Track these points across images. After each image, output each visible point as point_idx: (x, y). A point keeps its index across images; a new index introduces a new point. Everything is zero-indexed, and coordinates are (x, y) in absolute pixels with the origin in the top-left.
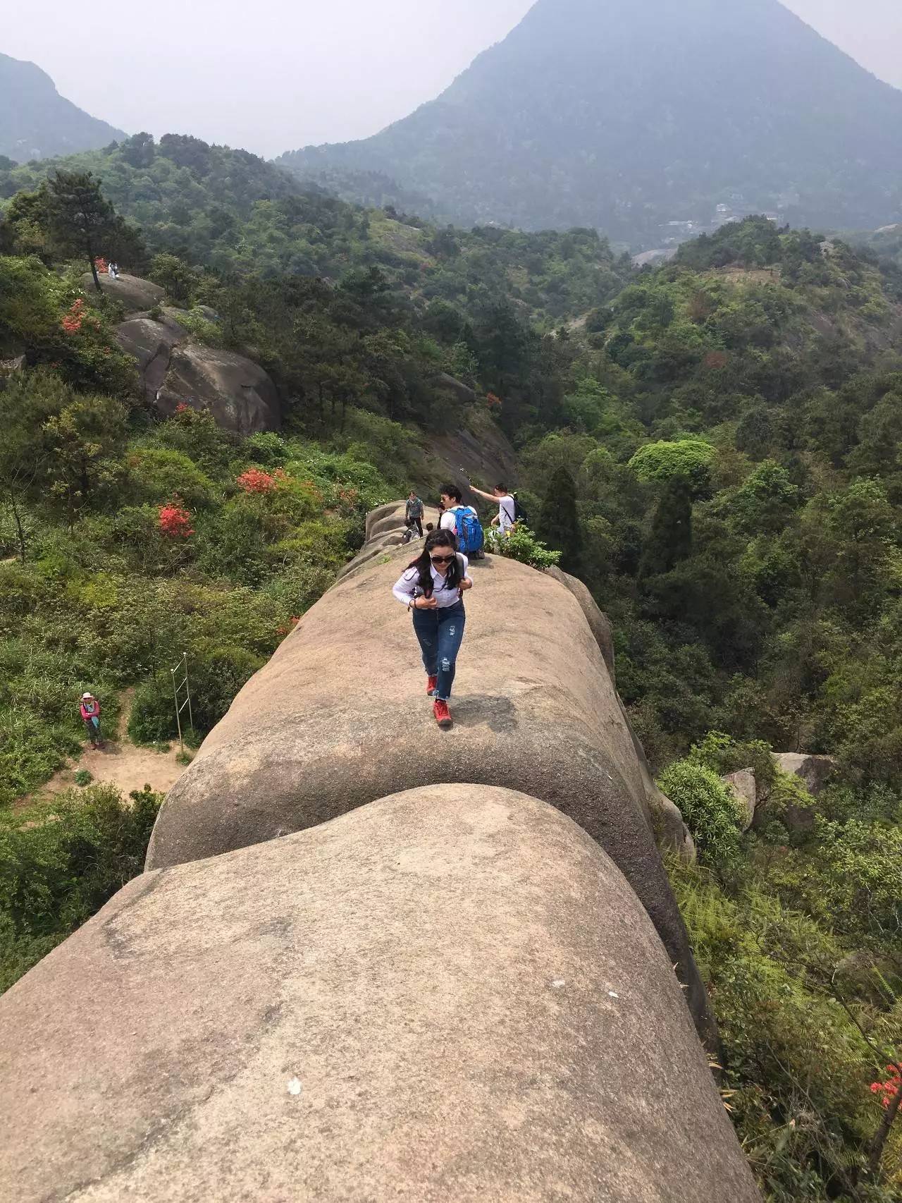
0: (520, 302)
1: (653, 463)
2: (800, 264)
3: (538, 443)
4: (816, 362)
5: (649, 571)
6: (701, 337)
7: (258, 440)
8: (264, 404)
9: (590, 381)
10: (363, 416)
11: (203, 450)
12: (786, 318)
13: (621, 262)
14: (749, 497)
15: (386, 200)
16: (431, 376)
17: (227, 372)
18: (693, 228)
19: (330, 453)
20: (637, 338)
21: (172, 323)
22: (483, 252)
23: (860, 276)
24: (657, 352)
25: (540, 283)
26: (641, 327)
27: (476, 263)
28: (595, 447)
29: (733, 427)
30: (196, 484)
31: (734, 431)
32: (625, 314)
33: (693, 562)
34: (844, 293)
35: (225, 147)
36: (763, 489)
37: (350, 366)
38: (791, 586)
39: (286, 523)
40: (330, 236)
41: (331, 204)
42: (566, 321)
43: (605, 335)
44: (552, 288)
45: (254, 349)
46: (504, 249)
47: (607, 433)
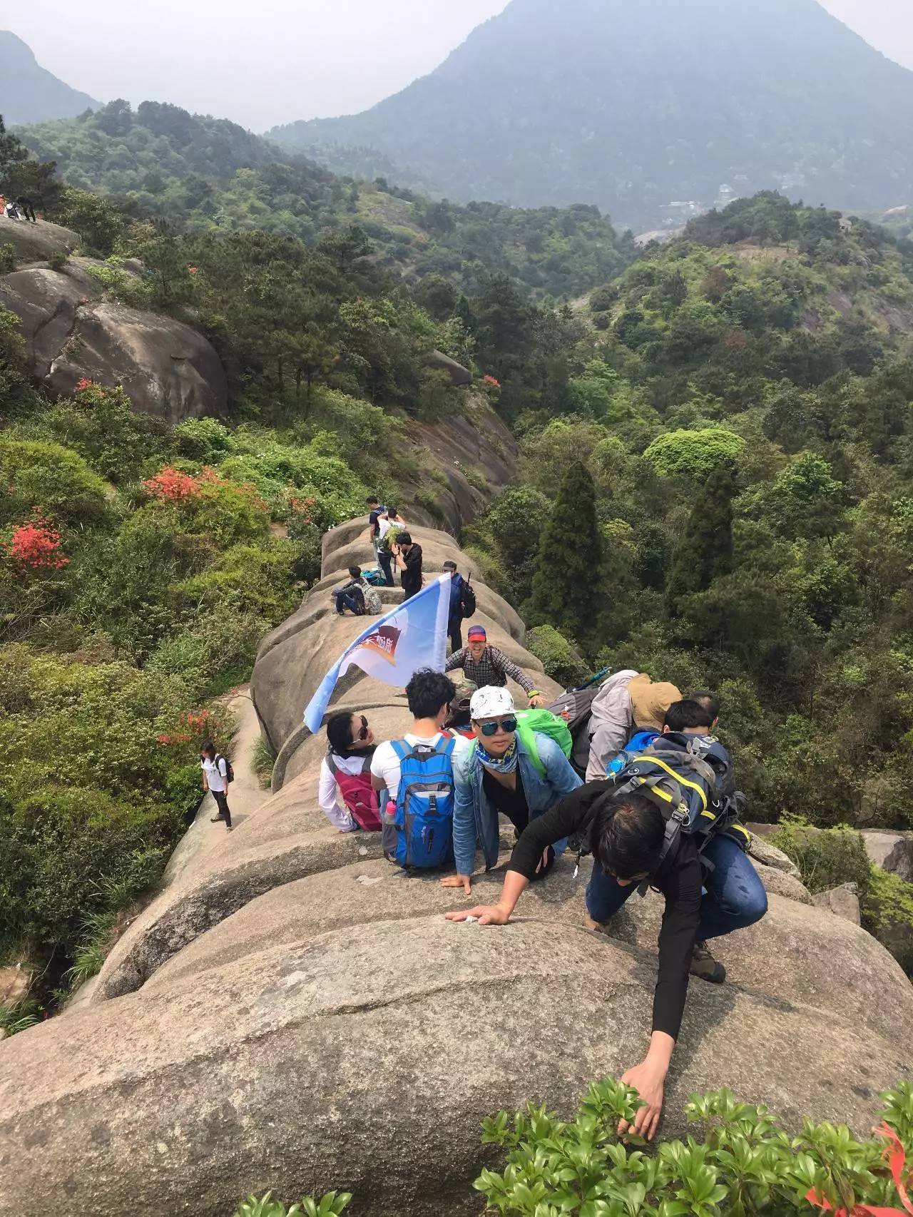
0: (518, 280)
1: (673, 455)
2: (819, 240)
3: (541, 430)
4: (839, 344)
5: (681, 589)
6: (716, 316)
7: (192, 428)
8: (202, 381)
9: (598, 363)
10: (336, 398)
11: (109, 442)
12: (804, 297)
13: (624, 240)
14: (786, 494)
15: (377, 174)
16: (421, 353)
17: (151, 340)
18: (696, 209)
19: (288, 445)
20: (647, 317)
21: (81, 274)
22: (478, 227)
23: (880, 254)
24: (668, 333)
25: (539, 261)
26: (649, 305)
27: (472, 238)
28: (605, 436)
29: (759, 414)
30: (82, 490)
31: (761, 419)
32: (632, 293)
33: (737, 577)
34: (865, 272)
35: (208, 116)
36: (802, 486)
37: (315, 334)
38: (847, 604)
39: (208, 546)
40: (316, 208)
41: (319, 175)
42: (567, 301)
43: (610, 315)
44: (552, 266)
45: (192, 312)
46: (502, 225)
47: (617, 420)
